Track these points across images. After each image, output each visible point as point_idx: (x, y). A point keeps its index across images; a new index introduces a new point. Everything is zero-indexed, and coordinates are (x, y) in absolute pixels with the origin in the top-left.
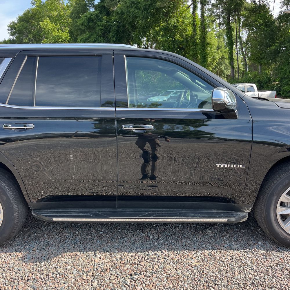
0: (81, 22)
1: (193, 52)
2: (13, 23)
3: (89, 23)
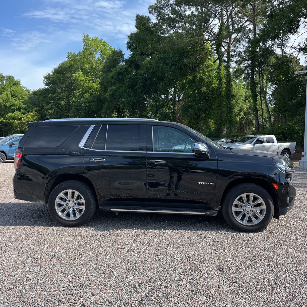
0: (111, 76)
1: (218, 104)
2: (49, 74)
3: (119, 76)
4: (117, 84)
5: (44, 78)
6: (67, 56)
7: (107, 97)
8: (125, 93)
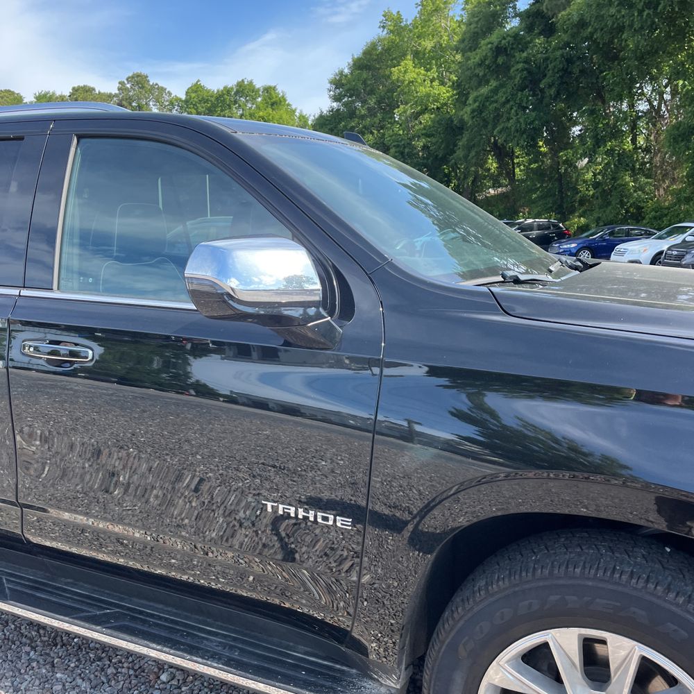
0: (477, 59)
2: (341, 73)
3: (496, 57)
4: (492, 81)
5: (331, 83)
6: (380, 22)
7: (466, 118)
8: (511, 103)
